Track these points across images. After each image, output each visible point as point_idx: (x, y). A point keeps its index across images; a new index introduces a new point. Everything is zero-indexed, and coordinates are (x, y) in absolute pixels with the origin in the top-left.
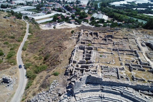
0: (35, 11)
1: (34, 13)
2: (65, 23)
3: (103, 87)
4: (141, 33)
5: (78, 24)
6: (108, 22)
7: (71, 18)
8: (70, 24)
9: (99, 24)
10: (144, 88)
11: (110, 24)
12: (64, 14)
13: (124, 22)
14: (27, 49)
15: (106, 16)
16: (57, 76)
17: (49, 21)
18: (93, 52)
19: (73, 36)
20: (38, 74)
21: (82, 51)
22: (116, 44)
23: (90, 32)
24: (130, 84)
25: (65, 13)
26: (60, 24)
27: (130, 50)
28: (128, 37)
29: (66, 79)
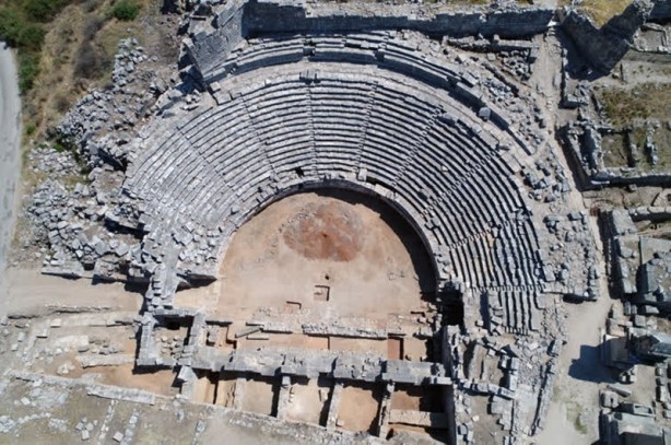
3: (314, 40)
10: (464, 28)
16: (130, 23)
20: (51, 20)
29: (173, 31)
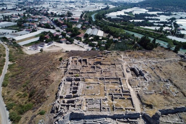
0: (15, 28)
1: (14, 31)
2: (55, 43)
3: (86, 120)
4: (129, 56)
5: (70, 44)
6: (103, 39)
7: (61, 36)
8: (60, 44)
9: (93, 42)
11: (105, 41)
12: (52, 31)
13: (119, 38)
14: (8, 84)
15: (101, 31)
16: (43, 116)
17: (34, 42)
18: (81, 84)
19: (61, 65)
20: (23, 114)
21: (70, 83)
22: (104, 72)
23: (79, 59)
24: (108, 115)
25: (55, 30)
26: (48, 45)
27: (115, 77)
28: (116, 63)
29: (53, 118)
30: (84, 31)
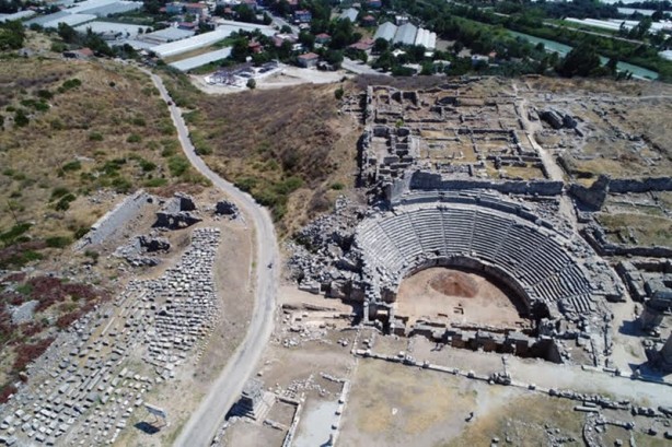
2: (281, 68)
5: (331, 70)
6: (438, 55)
7: (297, 47)
8: (300, 70)
9: (405, 65)
11: (446, 63)
12: (267, 31)
13: (493, 55)
15: (427, 31)
17: (217, 62)
25: (270, 27)
26: (262, 72)
30: (369, 31)
